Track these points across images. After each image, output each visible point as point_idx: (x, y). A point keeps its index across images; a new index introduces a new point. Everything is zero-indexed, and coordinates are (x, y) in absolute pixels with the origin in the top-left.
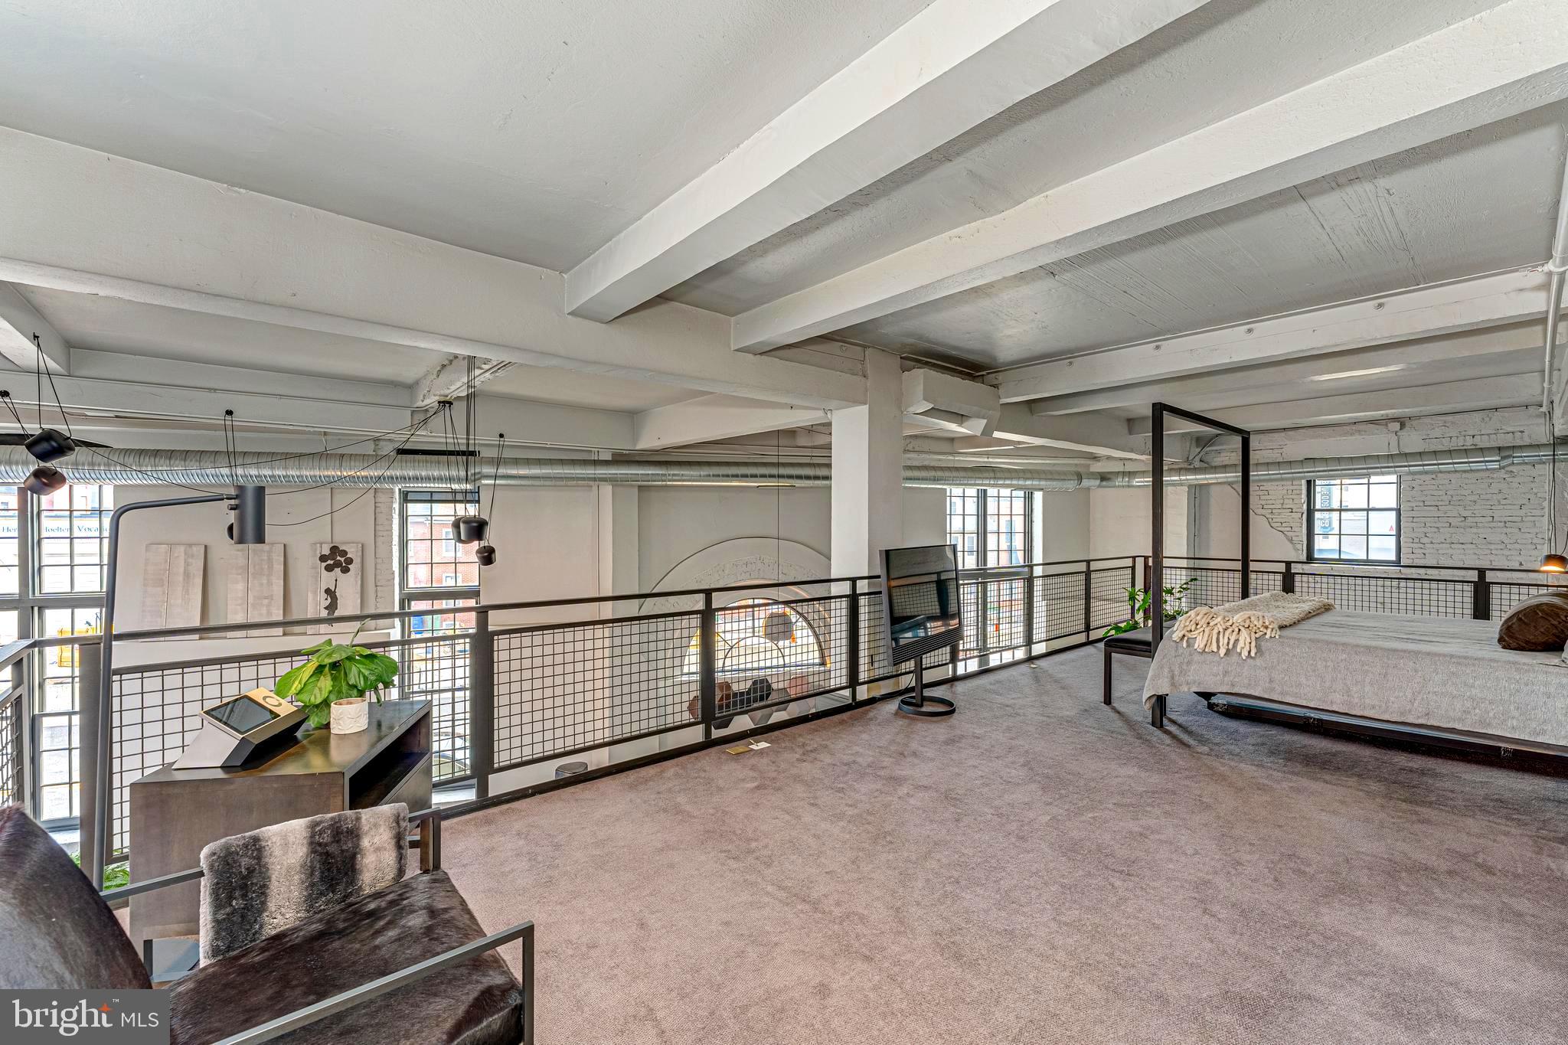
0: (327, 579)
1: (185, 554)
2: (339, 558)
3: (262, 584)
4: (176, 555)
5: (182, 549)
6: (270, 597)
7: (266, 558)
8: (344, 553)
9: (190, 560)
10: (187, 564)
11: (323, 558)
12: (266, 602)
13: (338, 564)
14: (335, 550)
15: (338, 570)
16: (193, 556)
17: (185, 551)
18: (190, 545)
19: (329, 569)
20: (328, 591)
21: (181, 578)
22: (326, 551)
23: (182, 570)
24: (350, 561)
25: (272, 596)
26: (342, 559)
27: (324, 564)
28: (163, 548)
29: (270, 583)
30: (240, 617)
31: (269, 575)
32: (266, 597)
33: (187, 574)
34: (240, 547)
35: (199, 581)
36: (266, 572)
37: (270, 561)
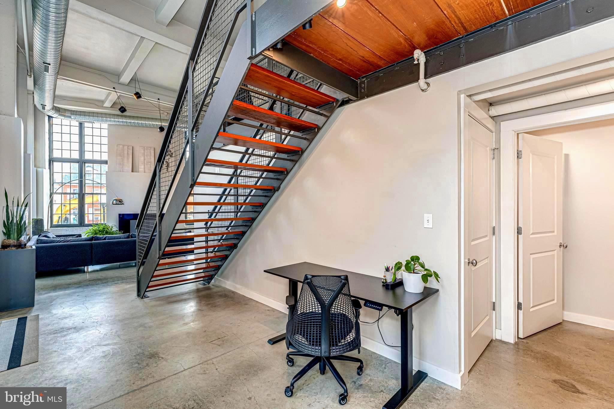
2: (168, 153)
3: (148, 158)
5: (126, 147)
6: (151, 162)
10: (128, 151)
12: (149, 163)
16: (129, 149)
18: (129, 146)
20: (166, 162)
21: (126, 155)
23: (126, 153)
24: (171, 154)
28: (121, 146)
29: (150, 158)
30: (143, 167)
31: (150, 156)
32: (149, 162)
33: (128, 154)
34: (142, 148)
35: (131, 156)
36: (149, 155)
37: (150, 152)
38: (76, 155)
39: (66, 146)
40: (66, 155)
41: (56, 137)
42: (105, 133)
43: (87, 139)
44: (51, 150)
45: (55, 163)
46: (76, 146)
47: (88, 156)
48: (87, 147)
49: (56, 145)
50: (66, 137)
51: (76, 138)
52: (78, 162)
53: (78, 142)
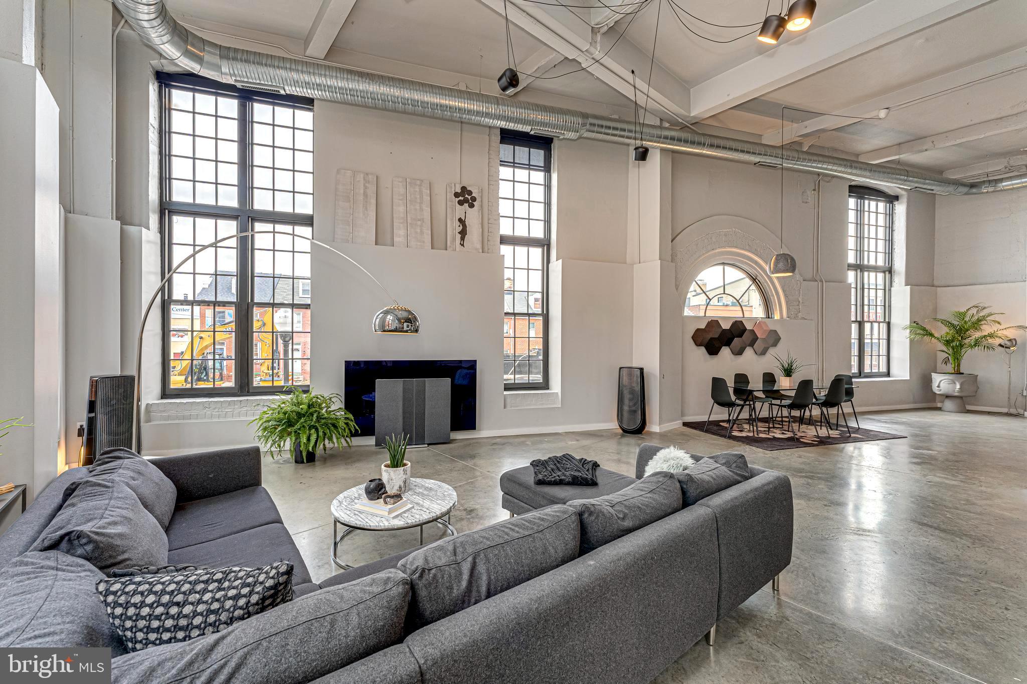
0: (460, 211)
1: (364, 179)
2: (467, 196)
3: (416, 210)
4: (358, 180)
5: (362, 176)
6: (422, 220)
7: (418, 190)
8: (470, 193)
9: (367, 185)
10: (366, 188)
11: (456, 195)
12: (419, 223)
13: (466, 201)
14: (464, 189)
15: (466, 205)
16: (369, 182)
17: (364, 177)
18: (367, 174)
19: (461, 203)
20: (460, 220)
21: (361, 198)
22: (459, 191)
23: (362, 191)
24: (474, 199)
25: (423, 219)
26: (469, 197)
27: (457, 199)
28: (349, 173)
29: (421, 210)
30: (402, 232)
31: (421, 203)
32: (419, 220)
33: (365, 195)
34: (400, 180)
35: (373, 201)
36: (418, 201)
37: (421, 192)
38: (230, 199)
39: (205, 171)
40: (205, 197)
41: (180, 145)
42: (305, 140)
43: (261, 156)
44: (165, 179)
45: (175, 218)
46: (230, 174)
47: (261, 202)
48: (261, 178)
49: (180, 168)
50: (205, 148)
51: (230, 152)
52: (235, 218)
53: (236, 161)
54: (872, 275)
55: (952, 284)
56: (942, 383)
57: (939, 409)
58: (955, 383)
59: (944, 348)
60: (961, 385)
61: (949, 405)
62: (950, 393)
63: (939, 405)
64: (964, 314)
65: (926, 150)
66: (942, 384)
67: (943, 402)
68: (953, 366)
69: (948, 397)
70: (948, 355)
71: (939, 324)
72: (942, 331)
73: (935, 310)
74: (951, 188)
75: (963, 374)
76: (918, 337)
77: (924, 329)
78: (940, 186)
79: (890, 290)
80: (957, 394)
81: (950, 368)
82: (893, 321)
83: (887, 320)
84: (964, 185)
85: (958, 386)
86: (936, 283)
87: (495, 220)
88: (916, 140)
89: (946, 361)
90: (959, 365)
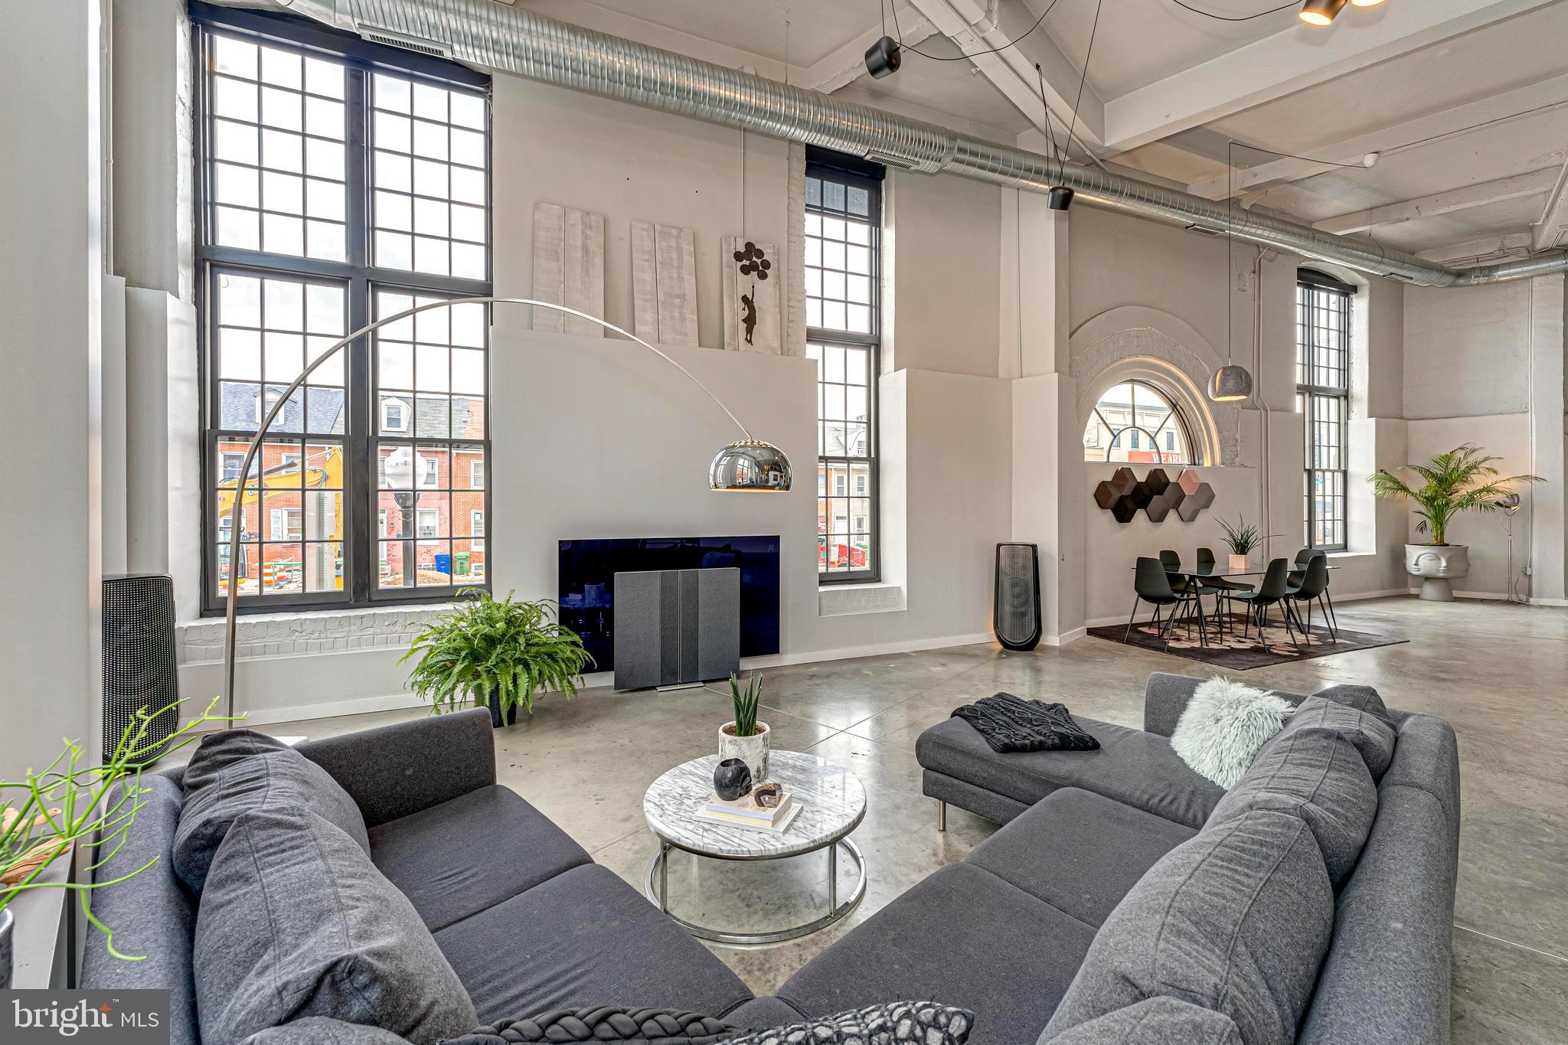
0: (746, 283)
1: (583, 222)
2: (754, 259)
3: (671, 278)
4: (571, 222)
5: (579, 215)
6: (682, 297)
7: (674, 245)
8: (760, 254)
9: (588, 232)
10: (585, 237)
11: (738, 256)
12: (677, 301)
13: (753, 267)
14: (749, 246)
15: (754, 274)
16: (591, 228)
17: (582, 219)
18: (588, 213)
19: (745, 270)
20: (745, 299)
21: (579, 254)
22: (742, 250)
23: (579, 243)
24: (767, 265)
25: (684, 295)
26: (759, 261)
27: (739, 264)
28: (556, 210)
29: (681, 279)
30: (649, 316)
31: (680, 268)
32: (678, 297)
33: (585, 250)
34: (645, 226)
35: (599, 261)
36: (675, 264)
37: (679, 249)
38: (331, 245)
39: (283, 193)
40: (284, 241)
41: (231, 142)
42: (470, 148)
43: (388, 171)
44: (204, 206)
45: (224, 278)
46: (332, 201)
47: (390, 254)
48: (388, 211)
49: (232, 185)
50: (282, 151)
51: (332, 160)
52: (342, 282)
53: (342, 178)
54: (1324, 400)
55: (1427, 415)
56: (1420, 559)
57: (1417, 597)
58: (1439, 559)
59: (1423, 509)
60: (1448, 561)
61: (1429, 590)
62: (1433, 572)
63: (1413, 591)
64: (1448, 458)
65: (1408, 219)
66: (1421, 562)
67: (1420, 586)
68: (1435, 534)
69: (1428, 578)
70: (1425, 518)
71: (1417, 473)
72: (1420, 484)
73: (1406, 453)
74: (1434, 276)
75: (1447, 545)
76: (1389, 493)
77: (1396, 482)
78: (1420, 272)
79: (1346, 424)
80: (1441, 575)
81: (1430, 535)
82: (1351, 469)
83: (1343, 468)
84: (1448, 272)
85: (1444, 564)
86: (1406, 414)
87: (799, 301)
88: (1394, 204)
89: (1422, 527)
90: (1442, 533)
